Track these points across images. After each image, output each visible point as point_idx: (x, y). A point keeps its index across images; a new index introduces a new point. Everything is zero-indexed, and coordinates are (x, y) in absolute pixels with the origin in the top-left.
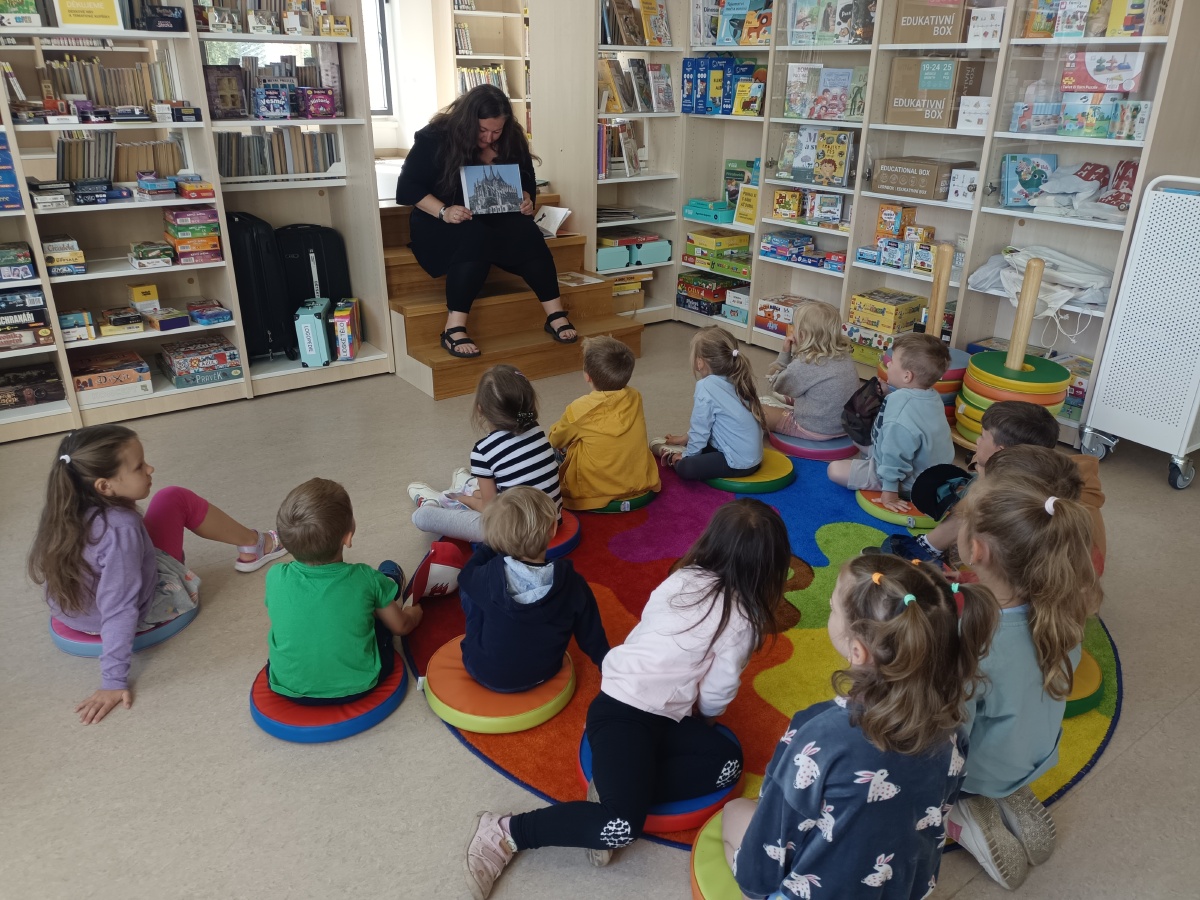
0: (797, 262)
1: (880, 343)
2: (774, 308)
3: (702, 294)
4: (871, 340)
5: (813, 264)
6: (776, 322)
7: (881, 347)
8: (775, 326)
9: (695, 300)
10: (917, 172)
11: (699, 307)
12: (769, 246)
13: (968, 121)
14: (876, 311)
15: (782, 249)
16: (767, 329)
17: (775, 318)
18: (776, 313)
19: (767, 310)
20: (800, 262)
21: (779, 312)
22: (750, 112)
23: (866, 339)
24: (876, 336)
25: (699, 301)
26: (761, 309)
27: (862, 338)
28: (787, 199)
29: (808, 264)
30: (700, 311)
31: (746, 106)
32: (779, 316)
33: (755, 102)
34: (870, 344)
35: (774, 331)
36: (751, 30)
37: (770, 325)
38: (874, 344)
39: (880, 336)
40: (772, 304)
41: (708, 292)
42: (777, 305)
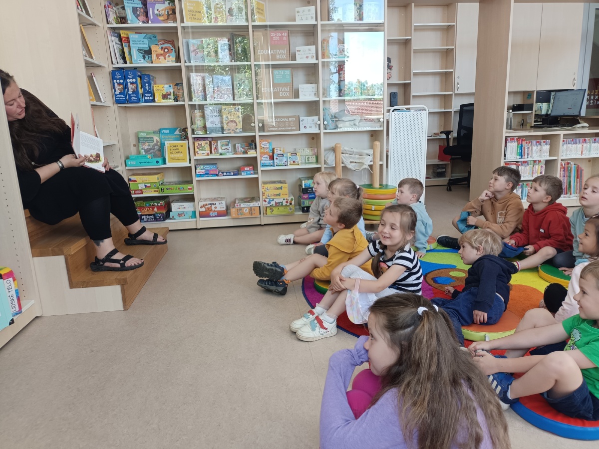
0: (224, 176)
1: (287, 202)
2: (212, 204)
3: (155, 209)
4: (282, 203)
5: (234, 175)
6: (214, 211)
7: (288, 204)
8: (216, 214)
9: (150, 215)
10: (288, 119)
11: (155, 218)
12: (203, 171)
13: (305, 95)
14: (277, 189)
15: (213, 170)
16: (210, 217)
17: (213, 210)
18: (213, 207)
19: (207, 207)
20: (225, 176)
21: (215, 206)
22: (169, 101)
23: (279, 203)
24: (284, 199)
25: (154, 215)
26: (201, 207)
27: (276, 203)
28: (203, 145)
29: (231, 175)
30: (156, 220)
31: (165, 97)
32: (216, 208)
33: (170, 95)
34: (282, 205)
35: (215, 216)
36: (158, 56)
37: (211, 214)
38: (284, 204)
39: (286, 199)
40: (210, 202)
41: (159, 208)
42: (213, 202)
